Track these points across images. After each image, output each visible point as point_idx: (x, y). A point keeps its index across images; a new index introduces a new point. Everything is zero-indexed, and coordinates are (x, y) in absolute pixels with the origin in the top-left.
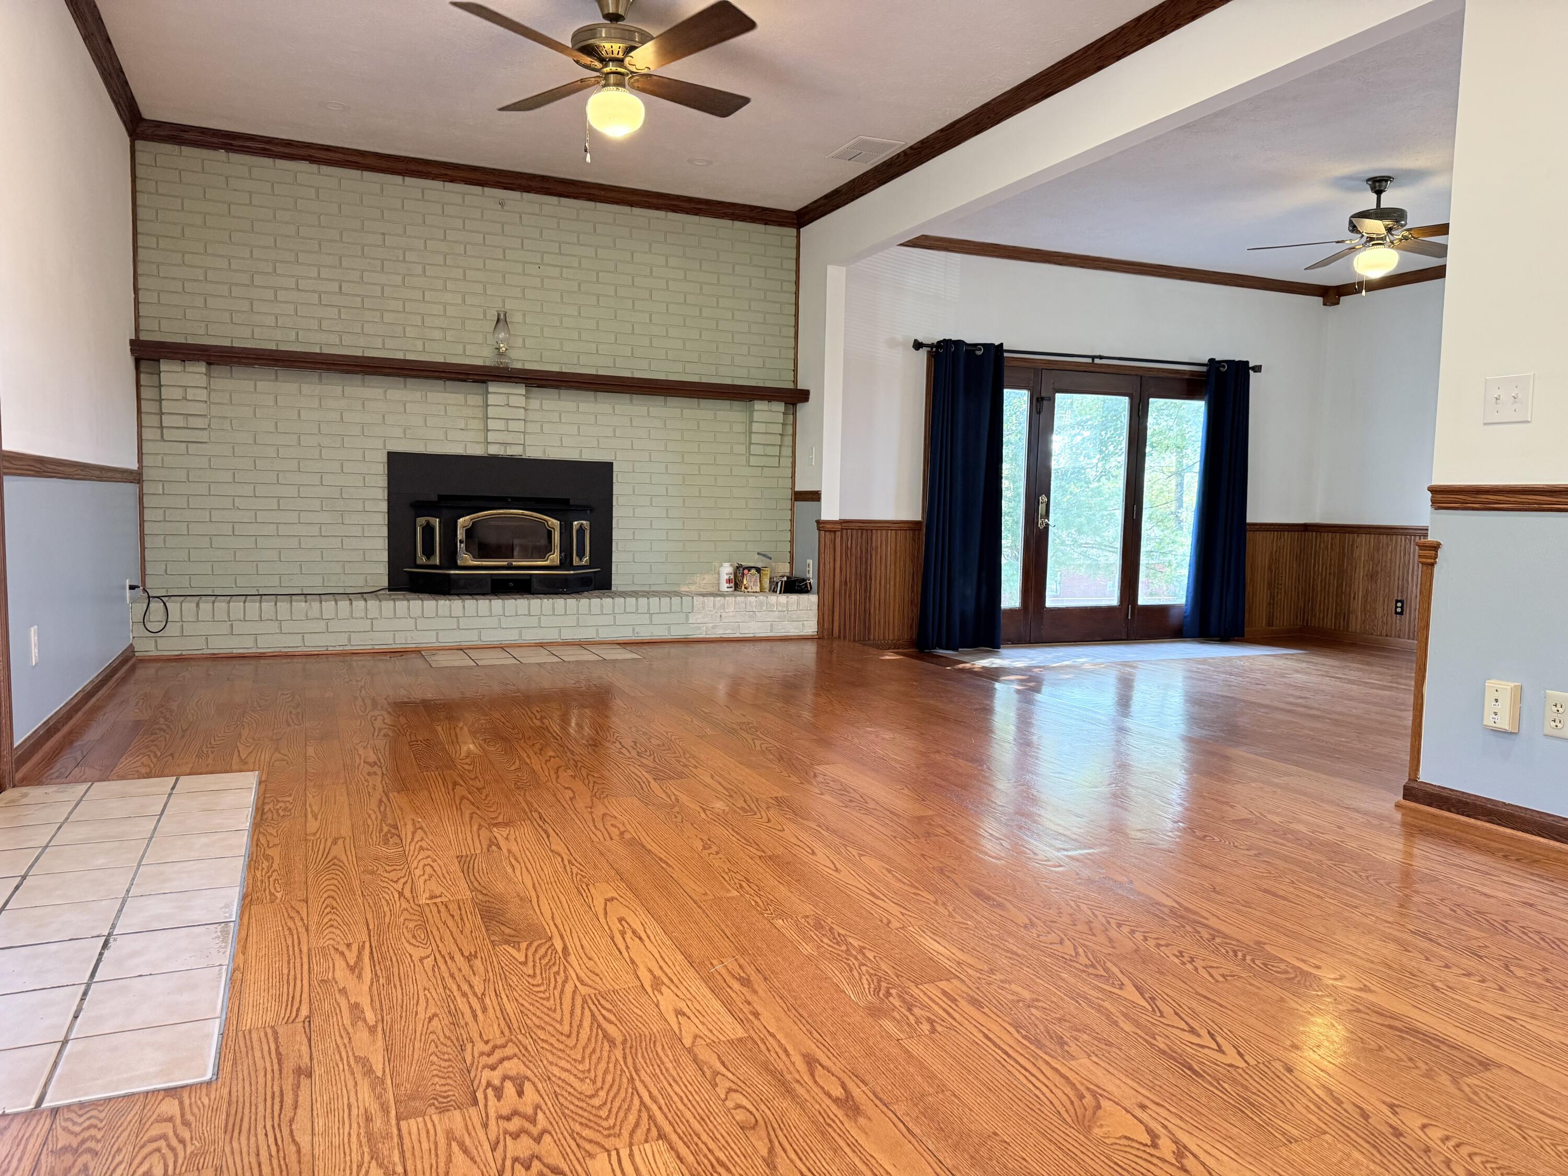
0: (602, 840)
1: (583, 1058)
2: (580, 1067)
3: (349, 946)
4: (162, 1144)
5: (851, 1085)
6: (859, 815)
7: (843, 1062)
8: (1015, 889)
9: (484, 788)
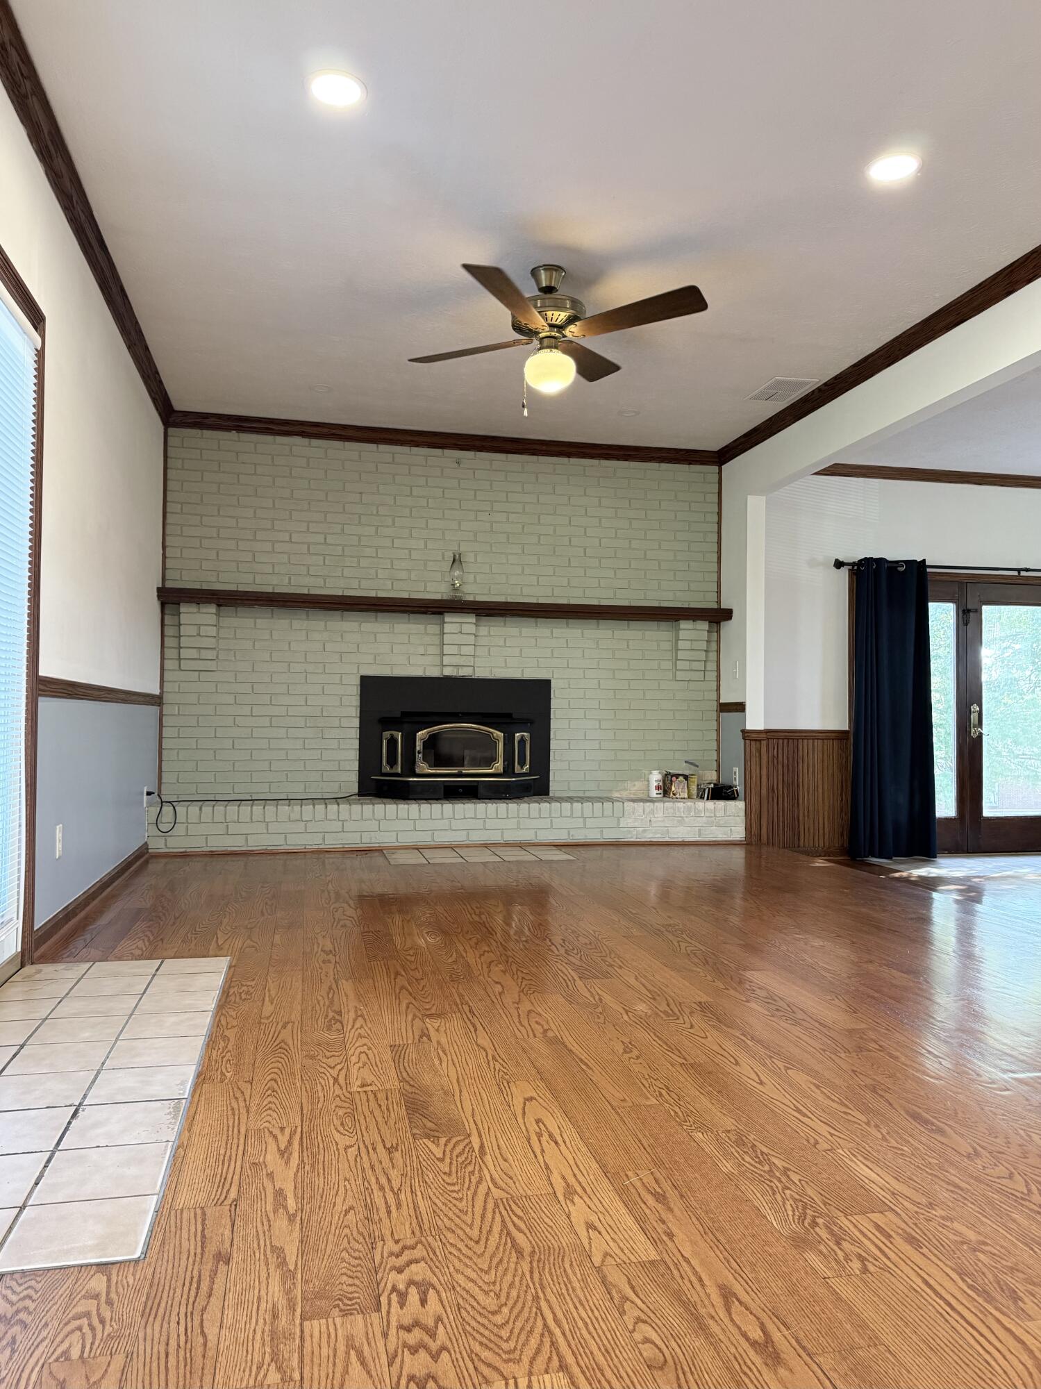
0: (526, 1036)
1: (490, 1268)
2: (486, 1278)
3: (282, 1129)
4: (85, 1321)
5: (771, 1327)
6: (785, 1025)
7: (763, 1299)
8: (956, 1113)
9: (422, 979)
